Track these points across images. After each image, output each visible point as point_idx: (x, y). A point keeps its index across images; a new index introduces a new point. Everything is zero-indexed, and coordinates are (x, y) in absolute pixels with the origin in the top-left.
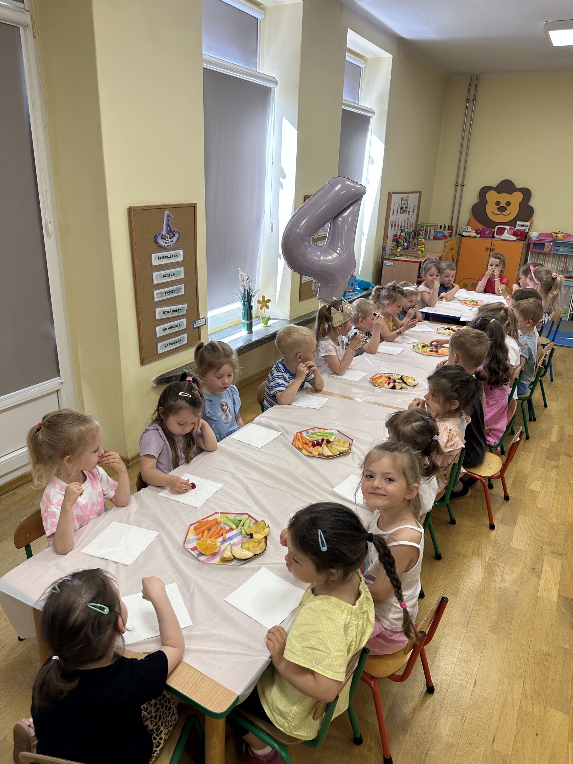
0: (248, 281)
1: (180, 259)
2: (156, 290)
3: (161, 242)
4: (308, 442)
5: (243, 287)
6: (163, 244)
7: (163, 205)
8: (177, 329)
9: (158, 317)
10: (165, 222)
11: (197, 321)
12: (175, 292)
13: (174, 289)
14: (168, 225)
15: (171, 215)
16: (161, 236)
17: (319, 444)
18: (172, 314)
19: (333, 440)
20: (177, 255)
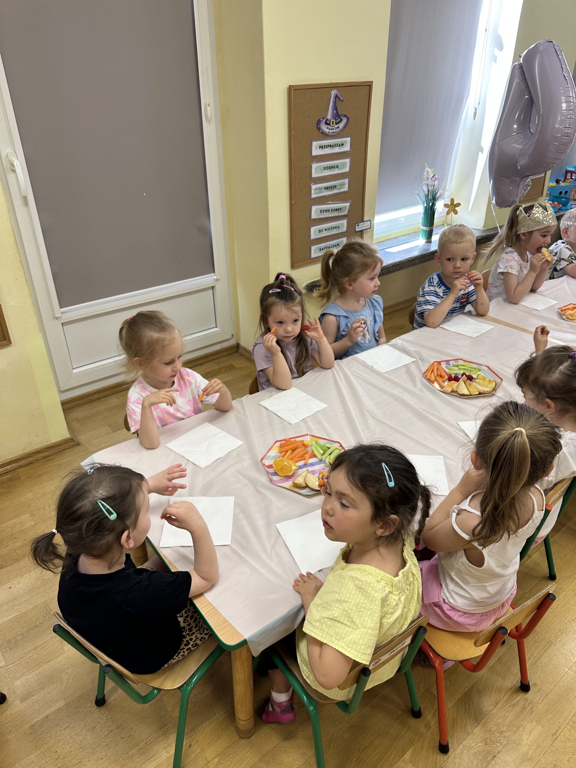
0: (434, 179)
1: (347, 148)
2: (315, 184)
3: (324, 127)
4: (443, 374)
5: (426, 186)
6: (327, 130)
7: (332, 84)
8: (335, 232)
9: (314, 216)
10: (331, 104)
11: (360, 224)
12: (337, 187)
13: (335, 185)
14: (335, 108)
15: (338, 94)
16: (324, 121)
17: (456, 379)
18: (331, 213)
19: (476, 377)
20: (342, 144)
